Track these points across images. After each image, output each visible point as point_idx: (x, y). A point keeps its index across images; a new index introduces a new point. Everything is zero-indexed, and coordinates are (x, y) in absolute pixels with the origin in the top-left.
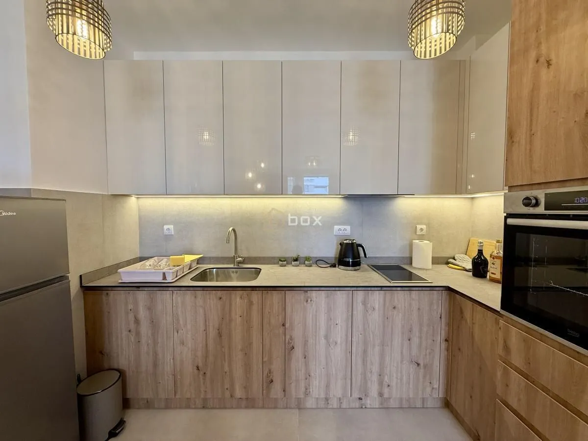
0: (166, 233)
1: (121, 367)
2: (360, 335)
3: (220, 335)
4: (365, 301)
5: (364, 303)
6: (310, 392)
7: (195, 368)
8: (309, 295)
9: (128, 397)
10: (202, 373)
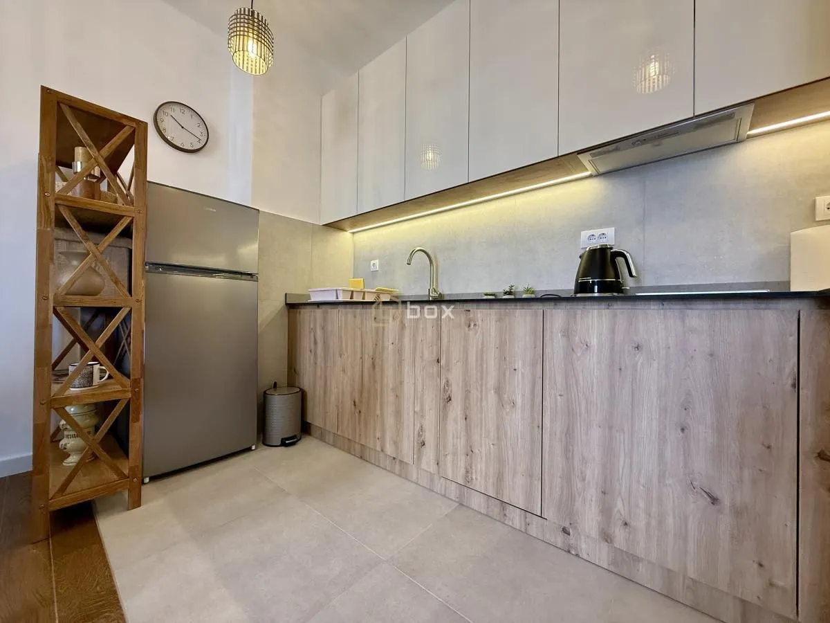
0: (372, 269)
1: (304, 389)
2: (559, 397)
3: (374, 366)
4: (568, 330)
5: (567, 333)
6: (472, 479)
7: (353, 403)
8: (472, 316)
9: (309, 421)
10: (358, 411)
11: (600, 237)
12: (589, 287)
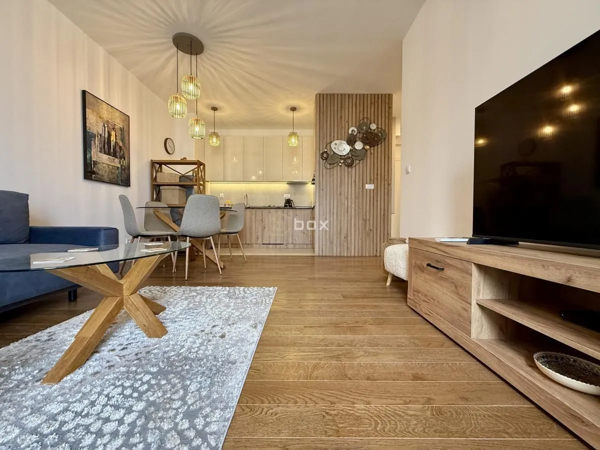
11: (288, 196)
12: (287, 206)
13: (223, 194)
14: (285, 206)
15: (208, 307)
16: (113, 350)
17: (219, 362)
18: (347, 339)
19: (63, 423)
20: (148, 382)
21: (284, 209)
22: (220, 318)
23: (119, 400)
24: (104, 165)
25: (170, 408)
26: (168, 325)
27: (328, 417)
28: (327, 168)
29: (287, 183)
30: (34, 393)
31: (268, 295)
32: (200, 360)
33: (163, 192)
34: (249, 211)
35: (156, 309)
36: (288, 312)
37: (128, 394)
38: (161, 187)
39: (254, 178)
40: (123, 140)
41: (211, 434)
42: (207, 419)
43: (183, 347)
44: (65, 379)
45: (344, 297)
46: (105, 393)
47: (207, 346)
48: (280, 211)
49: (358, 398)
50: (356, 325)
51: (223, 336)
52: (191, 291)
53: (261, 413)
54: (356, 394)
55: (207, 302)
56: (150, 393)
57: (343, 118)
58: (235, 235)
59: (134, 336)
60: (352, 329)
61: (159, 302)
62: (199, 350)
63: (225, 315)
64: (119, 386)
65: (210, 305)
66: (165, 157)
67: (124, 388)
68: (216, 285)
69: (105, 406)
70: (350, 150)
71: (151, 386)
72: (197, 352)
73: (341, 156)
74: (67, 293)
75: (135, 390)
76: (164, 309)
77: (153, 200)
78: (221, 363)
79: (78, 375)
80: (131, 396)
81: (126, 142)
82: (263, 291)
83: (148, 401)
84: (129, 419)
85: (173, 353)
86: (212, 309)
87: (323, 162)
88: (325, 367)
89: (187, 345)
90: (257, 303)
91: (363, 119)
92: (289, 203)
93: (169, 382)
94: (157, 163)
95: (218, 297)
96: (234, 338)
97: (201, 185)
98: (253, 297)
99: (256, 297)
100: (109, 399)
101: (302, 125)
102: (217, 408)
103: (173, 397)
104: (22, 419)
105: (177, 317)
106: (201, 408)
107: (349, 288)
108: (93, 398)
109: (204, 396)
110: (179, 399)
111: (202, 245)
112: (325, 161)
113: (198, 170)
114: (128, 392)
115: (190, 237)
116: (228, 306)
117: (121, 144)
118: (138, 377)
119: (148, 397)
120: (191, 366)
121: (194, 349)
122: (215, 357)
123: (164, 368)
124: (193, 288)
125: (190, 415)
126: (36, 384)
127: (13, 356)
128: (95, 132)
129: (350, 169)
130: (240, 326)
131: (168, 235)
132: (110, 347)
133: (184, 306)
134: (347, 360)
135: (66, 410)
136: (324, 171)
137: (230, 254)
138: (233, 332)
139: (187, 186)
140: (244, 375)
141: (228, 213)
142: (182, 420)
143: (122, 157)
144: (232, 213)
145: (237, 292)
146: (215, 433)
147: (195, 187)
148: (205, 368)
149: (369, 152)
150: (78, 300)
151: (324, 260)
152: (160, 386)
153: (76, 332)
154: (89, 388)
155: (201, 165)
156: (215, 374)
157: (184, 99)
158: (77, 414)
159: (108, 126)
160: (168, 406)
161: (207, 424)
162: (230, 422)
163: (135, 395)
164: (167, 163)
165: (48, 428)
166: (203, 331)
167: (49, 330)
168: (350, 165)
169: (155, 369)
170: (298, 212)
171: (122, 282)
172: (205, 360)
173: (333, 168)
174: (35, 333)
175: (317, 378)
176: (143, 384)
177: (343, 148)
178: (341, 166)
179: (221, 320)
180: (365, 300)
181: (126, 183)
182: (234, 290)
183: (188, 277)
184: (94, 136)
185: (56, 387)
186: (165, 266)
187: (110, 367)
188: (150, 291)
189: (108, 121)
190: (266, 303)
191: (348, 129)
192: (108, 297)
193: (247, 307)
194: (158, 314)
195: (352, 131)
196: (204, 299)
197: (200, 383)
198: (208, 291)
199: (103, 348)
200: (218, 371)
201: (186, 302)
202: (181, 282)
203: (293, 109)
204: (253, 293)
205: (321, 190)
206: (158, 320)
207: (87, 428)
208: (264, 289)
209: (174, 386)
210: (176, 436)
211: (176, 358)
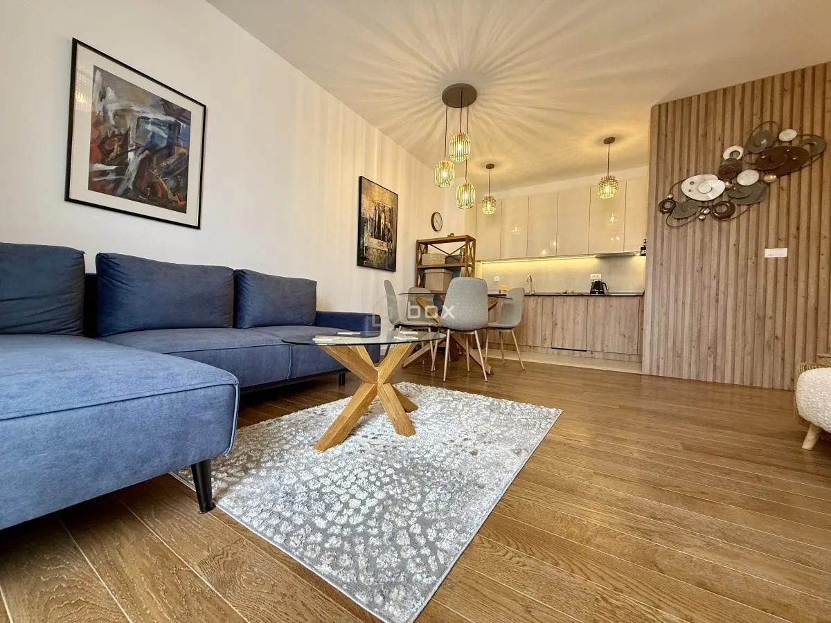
11: (597, 277)
12: (595, 292)
13: (498, 277)
14: (592, 292)
15: (463, 417)
16: (366, 437)
17: (464, 479)
18: (673, 512)
19: (323, 486)
20: (390, 476)
21: (589, 298)
22: (475, 432)
23: (364, 483)
24: (374, 250)
25: (406, 507)
26: (418, 425)
27: (603, 603)
28: (671, 227)
29: (596, 257)
30: (308, 455)
31: (546, 418)
32: (444, 471)
33: (427, 276)
34: (533, 300)
35: (409, 407)
36: (571, 447)
37: (372, 480)
38: (426, 271)
39: (544, 253)
40: (391, 222)
41: (441, 550)
42: (440, 534)
43: (428, 452)
44: (328, 450)
45: (686, 448)
46: (355, 472)
47: (453, 459)
48: (582, 300)
49: (671, 604)
50: (700, 496)
51: (474, 453)
52: (447, 394)
53: (504, 556)
54: (668, 597)
55: (463, 410)
56: (390, 486)
57: (710, 134)
58: (509, 331)
59: (385, 429)
60: (688, 501)
61: (412, 400)
62: (445, 461)
63: (482, 429)
64: (366, 471)
65: (466, 415)
66: (432, 235)
67: (370, 474)
68: (479, 392)
69: (353, 483)
70: (726, 189)
71: (392, 481)
72: (442, 462)
73: (703, 202)
74: (338, 376)
75: (378, 479)
76: (416, 408)
77: (416, 286)
78: (466, 482)
79: (337, 450)
80: (374, 483)
81: (394, 223)
82: (540, 412)
83: (387, 493)
84: (370, 503)
85: (417, 456)
86: (467, 419)
87: (663, 218)
88: (617, 539)
89: (433, 451)
90: (528, 425)
91: (761, 126)
92: (598, 289)
93: (409, 482)
94: (422, 243)
95: (477, 407)
96: (487, 459)
97: (469, 266)
98: (523, 417)
99: (527, 417)
100: (357, 479)
101: (627, 162)
102: (452, 527)
103: (411, 499)
104: (299, 471)
105: (427, 420)
106: (436, 521)
107: (703, 435)
108: (346, 473)
109: (441, 510)
110: (416, 503)
111: (465, 341)
112: (666, 215)
113: (467, 247)
114: (373, 479)
115: (451, 330)
116: (487, 420)
117: (389, 226)
118: (382, 468)
119: (388, 489)
120: (433, 473)
121: (439, 457)
122: (460, 474)
123: (407, 468)
124: (450, 392)
125: (425, 523)
126: (310, 448)
127: (299, 421)
128: (368, 217)
129: (724, 224)
130: (498, 447)
131: (428, 326)
132: (364, 433)
133: (437, 409)
134: (663, 541)
135: (326, 476)
136: (666, 232)
137: (501, 358)
138: (488, 452)
139: (453, 267)
140: (491, 504)
141: (501, 302)
142: (415, 524)
143: (390, 240)
144: (507, 302)
145: (503, 406)
146: (446, 551)
147: (463, 269)
148: (447, 482)
149: (774, 188)
150: (346, 384)
151: (661, 383)
152: (400, 484)
153: (340, 412)
154: (344, 464)
155: (471, 241)
156: (457, 492)
157: (452, 163)
158: (333, 483)
159: (379, 209)
160: (404, 505)
161: (438, 539)
162: (464, 548)
163: (378, 483)
164: (432, 242)
165: (314, 485)
166: (452, 441)
167: (322, 406)
168: (726, 215)
169: (398, 466)
170: (614, 301)
171: (377, 369)
172: (449, 473)
173: (686, 224)
174: (313, 406)
175: (598, 546)
176: (386, 476)
177: (710, 187)
178: (703, 220)
179: (476, 434)
180: (736, 462)
181: (392, 267)
182: (499, 402)
183: (446, 379)
184: (366, 221)
185: (322, 454)
186: (425, 363)
187: (361, 451)
188: (406, 387)
189: (379, 204)
190: (540, 427)
191: (723, 151)
192: (365, 382)
193: (512, 427)
194: (410, 412)
195: (732, 153)
196: (460, 407)
197: (439, 495)
198: (466, 398)
199: (359, 433)
200: (461, 490)
201: (439, 406)
202: (438, 382)
203: (610, 141)
204: (523, 411)
205: (658, 267)
206: (408, 418)
207: (338, 496)
208: (542, 408)
209: (413, 488)
210: (407, 536)
211: (419, 462)
